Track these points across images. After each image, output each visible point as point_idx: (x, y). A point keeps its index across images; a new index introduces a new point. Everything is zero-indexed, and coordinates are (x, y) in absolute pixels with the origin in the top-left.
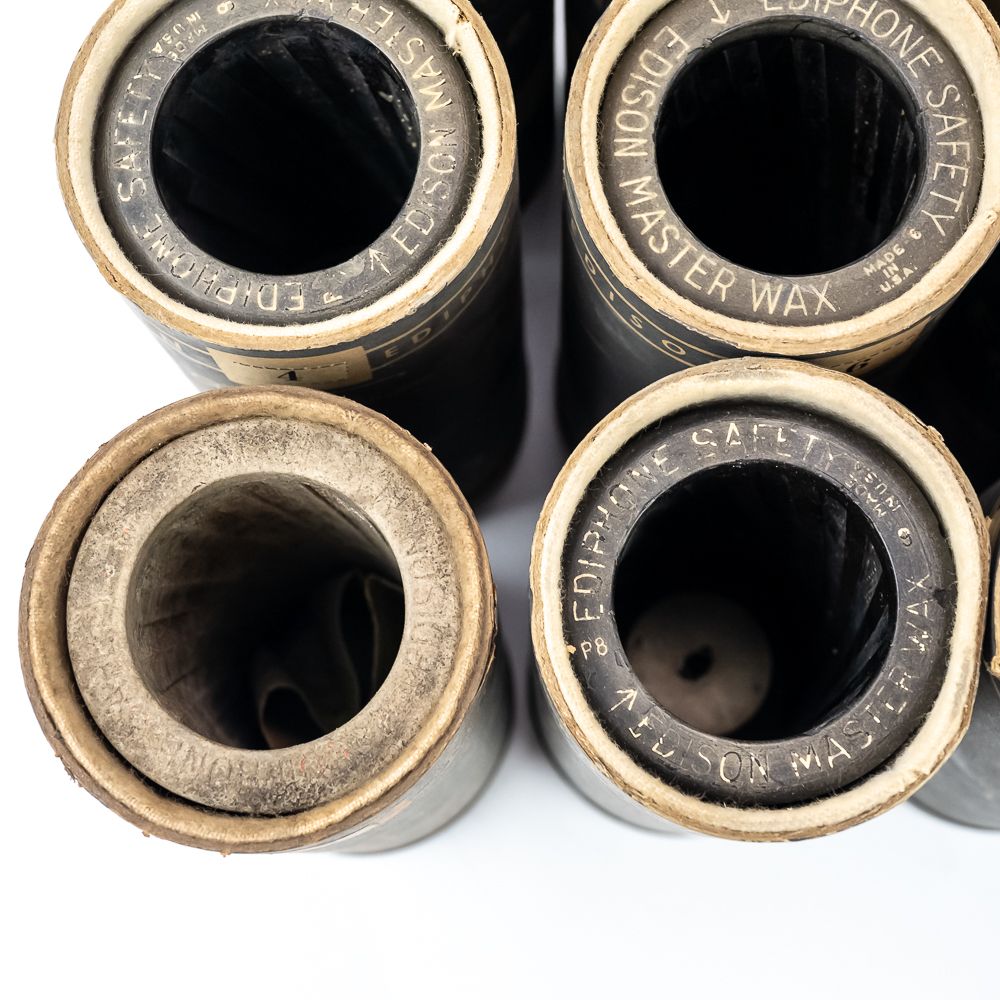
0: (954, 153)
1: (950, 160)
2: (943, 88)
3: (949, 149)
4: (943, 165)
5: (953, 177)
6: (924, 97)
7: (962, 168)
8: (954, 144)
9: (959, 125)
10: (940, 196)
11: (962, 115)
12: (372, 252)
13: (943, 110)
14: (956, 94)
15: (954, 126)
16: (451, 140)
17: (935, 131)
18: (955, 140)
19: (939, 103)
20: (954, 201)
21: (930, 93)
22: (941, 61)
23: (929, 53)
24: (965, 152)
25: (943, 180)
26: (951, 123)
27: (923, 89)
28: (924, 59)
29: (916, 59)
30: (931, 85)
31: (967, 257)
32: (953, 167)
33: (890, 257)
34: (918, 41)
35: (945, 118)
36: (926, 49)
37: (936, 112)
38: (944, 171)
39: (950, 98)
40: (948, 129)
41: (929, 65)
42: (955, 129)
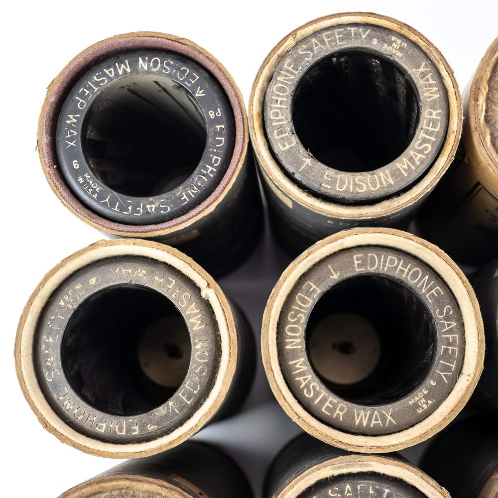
0: (451, 341)
1: (449, 344)
2: (444, 307)
3: (448, 339)
4: (445, 347)
5: (450, 353)
6: (435, 312)
7: (455, 348)
8: (450, 336)
9: (452, 326)
10: (445, 363)
11: (454, 321)
12: (170, 403)
13: (444, 319)
14: (450, 310)
15: (450, 327)
16: (206, 344)
17: (441, 330)
18: (451, 334)
19: (442, 315)
20: (451, 365)
21: (438, 310)
22: (443, 293)
23: (437, 290)
24: (456, 340)
25: (445, 355)
26: (449, 325)
27: (434, 308)
28: (434, 293)
29: (430, 293)
30: (438, 306)
31: (458, 401)
32: (450, 348)
33: (421, 395)
35: (446, 322)
36: (435, 287)
37: (441, 320)
38: (446, 350)
39: (448, 312)
40: (447, 328)
41: (437, 296)
42: (451, 328)
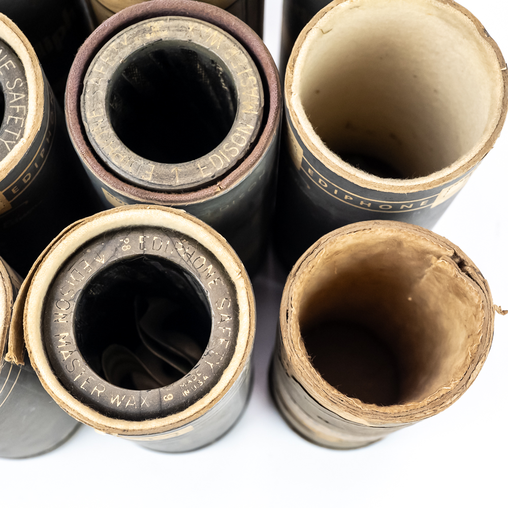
34: (4, 57)
